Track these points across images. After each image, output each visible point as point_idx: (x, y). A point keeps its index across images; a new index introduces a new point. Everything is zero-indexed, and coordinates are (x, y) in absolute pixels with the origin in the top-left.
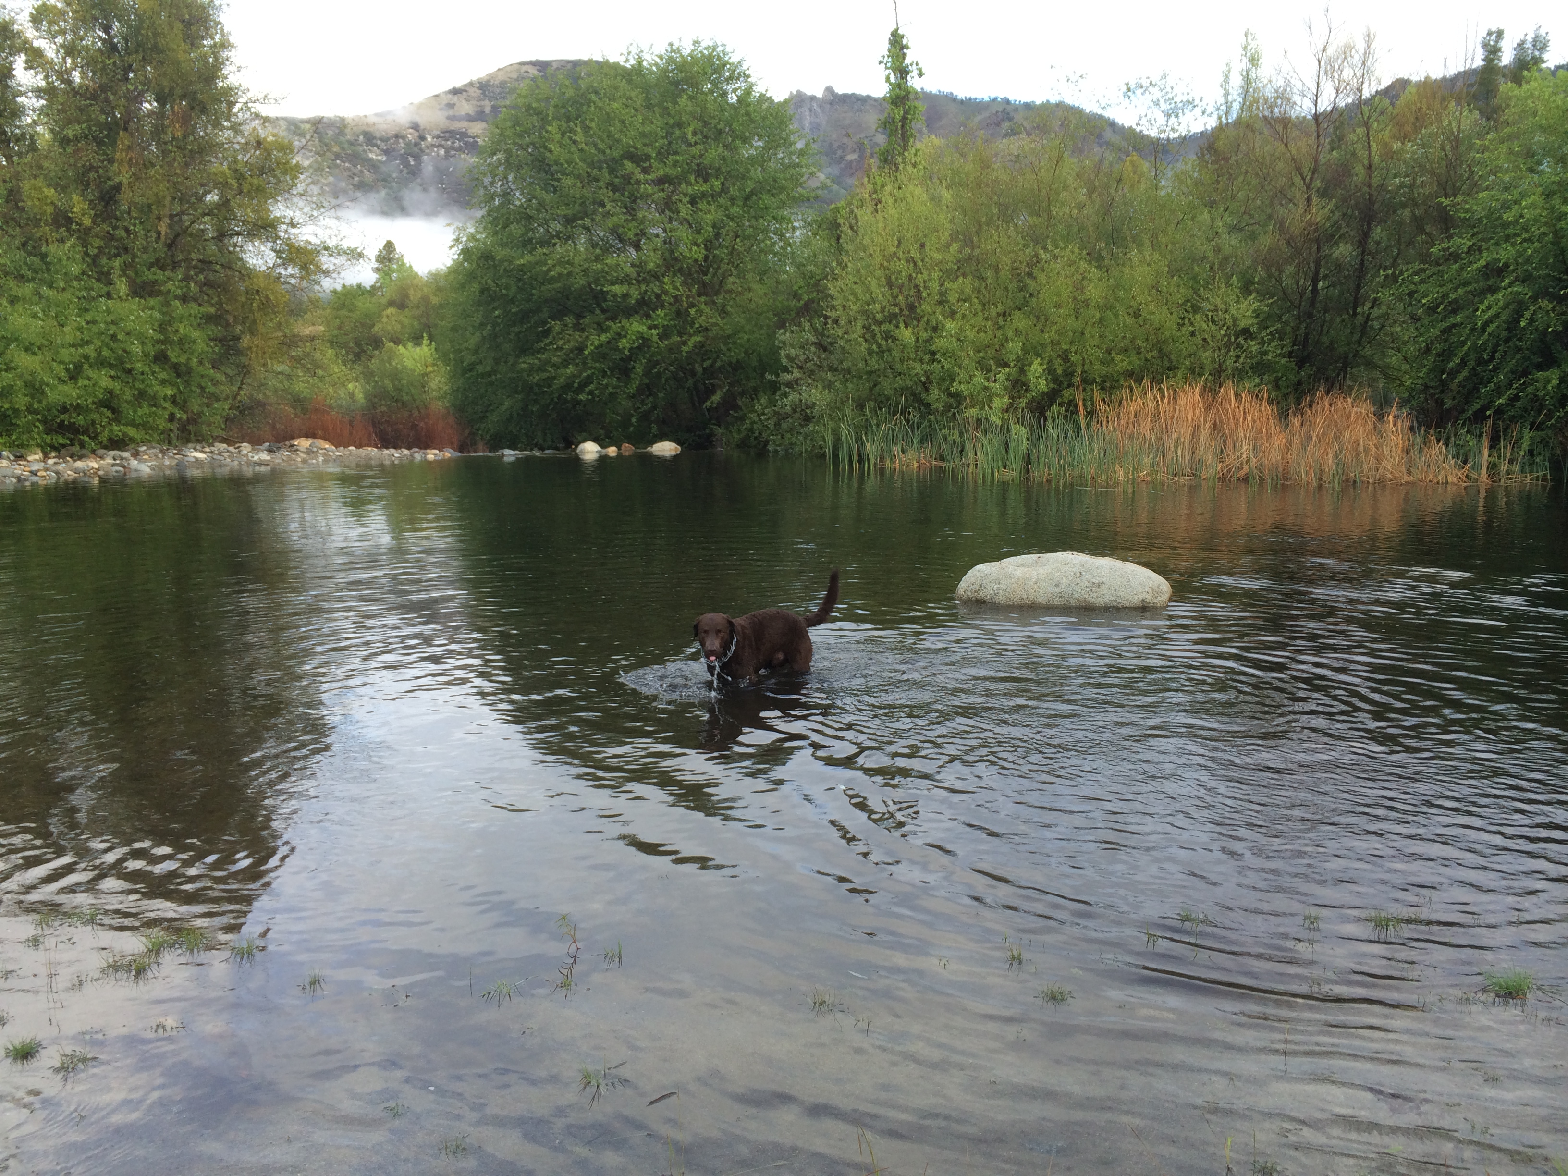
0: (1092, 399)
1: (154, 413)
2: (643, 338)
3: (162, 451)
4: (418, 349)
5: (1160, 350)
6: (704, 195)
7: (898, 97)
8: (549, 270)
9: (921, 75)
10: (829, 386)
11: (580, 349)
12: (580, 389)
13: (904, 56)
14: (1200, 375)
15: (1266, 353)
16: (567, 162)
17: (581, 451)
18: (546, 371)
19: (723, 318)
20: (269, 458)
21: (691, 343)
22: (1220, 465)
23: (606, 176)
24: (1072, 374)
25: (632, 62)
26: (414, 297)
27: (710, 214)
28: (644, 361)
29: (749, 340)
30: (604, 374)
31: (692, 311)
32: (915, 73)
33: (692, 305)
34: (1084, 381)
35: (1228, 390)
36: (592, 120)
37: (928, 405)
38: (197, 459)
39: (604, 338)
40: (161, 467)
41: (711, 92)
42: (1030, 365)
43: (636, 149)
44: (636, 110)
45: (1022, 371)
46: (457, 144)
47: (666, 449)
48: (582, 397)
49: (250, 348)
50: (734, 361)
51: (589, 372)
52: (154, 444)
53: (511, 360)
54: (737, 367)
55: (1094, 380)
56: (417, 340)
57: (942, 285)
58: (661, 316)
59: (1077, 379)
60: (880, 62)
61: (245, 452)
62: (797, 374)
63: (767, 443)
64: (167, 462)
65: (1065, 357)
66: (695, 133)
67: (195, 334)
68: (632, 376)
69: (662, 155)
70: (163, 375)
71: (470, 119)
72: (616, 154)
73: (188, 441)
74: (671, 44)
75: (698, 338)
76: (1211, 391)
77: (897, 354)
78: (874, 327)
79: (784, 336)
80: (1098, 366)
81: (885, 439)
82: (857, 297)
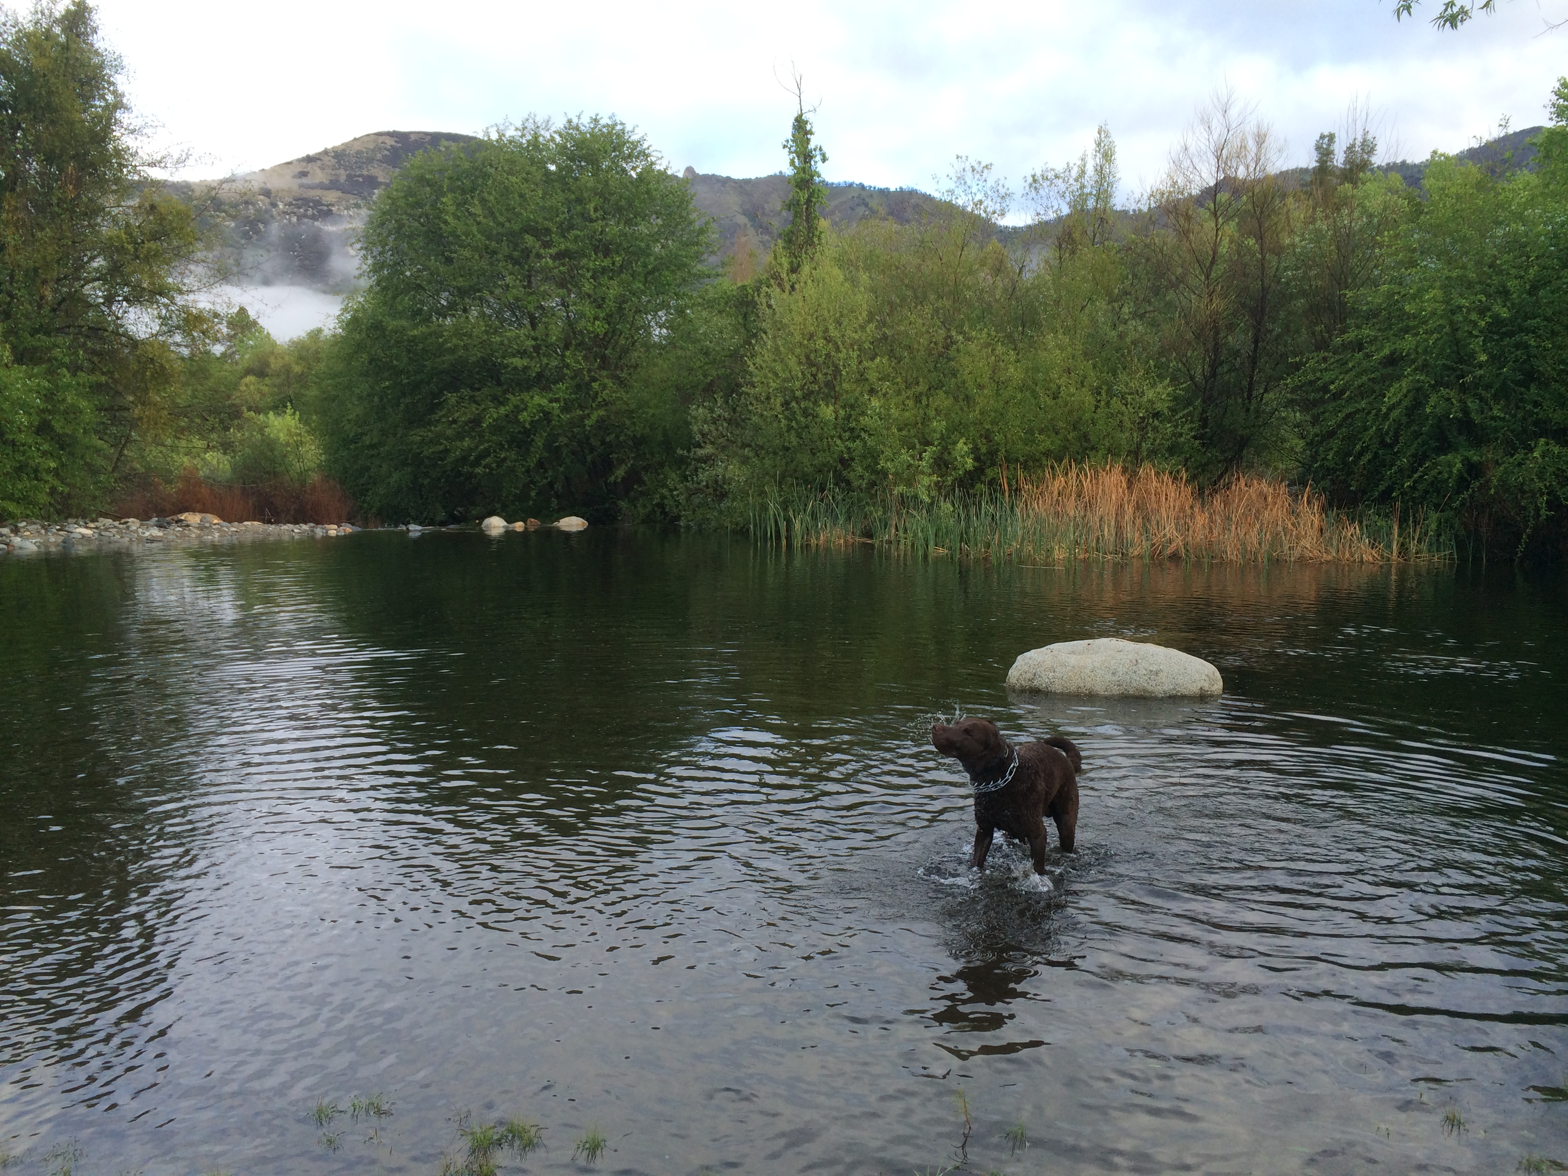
0: (1016, 477)
1: (36, 487)
2: (543, 411)
3: (43, 527)
4: (280, 419)
5: (1078, 430)
6: (604, 270)
7: (802, 180)
8: (446, 341)
9: (824, 160)
10: (745, 461)
11: (476, 422)
12: (477, 463)
13: (808, 140)
14: (1119, 455)
15: (1180, 435)
16: (464, 234)
17: (487, 526)
18: (441, 444)
19: (627, 392)
20: (161, 534)
21: (594, 417)
22: (1146, 544)
23: (505, 248)
24: (997, 450)
25: (529, 137)
26: (275, 364)
27: (613, 290)
28: (545, 434)
29: (653, 415)
30: (502, 446)
31: (595, 385)
32: (818, 158)
33: (594, 380)
34: (1008, 460)
35: (1146, 470)
36: (490, 193)
37: (848, 483)
38: (83, 536)
39: (502, 410)
40: (46, 544)
41: (610, 169)
42: (955, 443)
43: (537, 223)
44: (537, 185)
45: (946, 450)
46: (310, 212)
47: (573, 524)
48: (479, 470)
49: (140, 419)
50: (639, 435)
51: (486, 445)
52: (34, 520)
53: (400, 431)
54: (639, 442)
55: (1017, 460)
56: (278, 407)
57: (860, 363)
58: (562, 389)
59: (1001, 454)
60: (785, 147)
61: (134, 528)
62: (709, 450)
63: (678, 518)
64: (52, 539)
65: (988, 437)
66: (596, 210)
67: (83, 404)
68: (532, 449)
69: (565, 229)
70: (45, 447)
71: (322, 186)
72: (516, 227)
73: (70, 516)
74: (570, 121)
75: (602, 412)
76: (1132, 472)
77: (816, 431)
78: (794, 404)
79: (698, 412)
80: (1020, 445)
81: (814, 516)
82: (776, 375)
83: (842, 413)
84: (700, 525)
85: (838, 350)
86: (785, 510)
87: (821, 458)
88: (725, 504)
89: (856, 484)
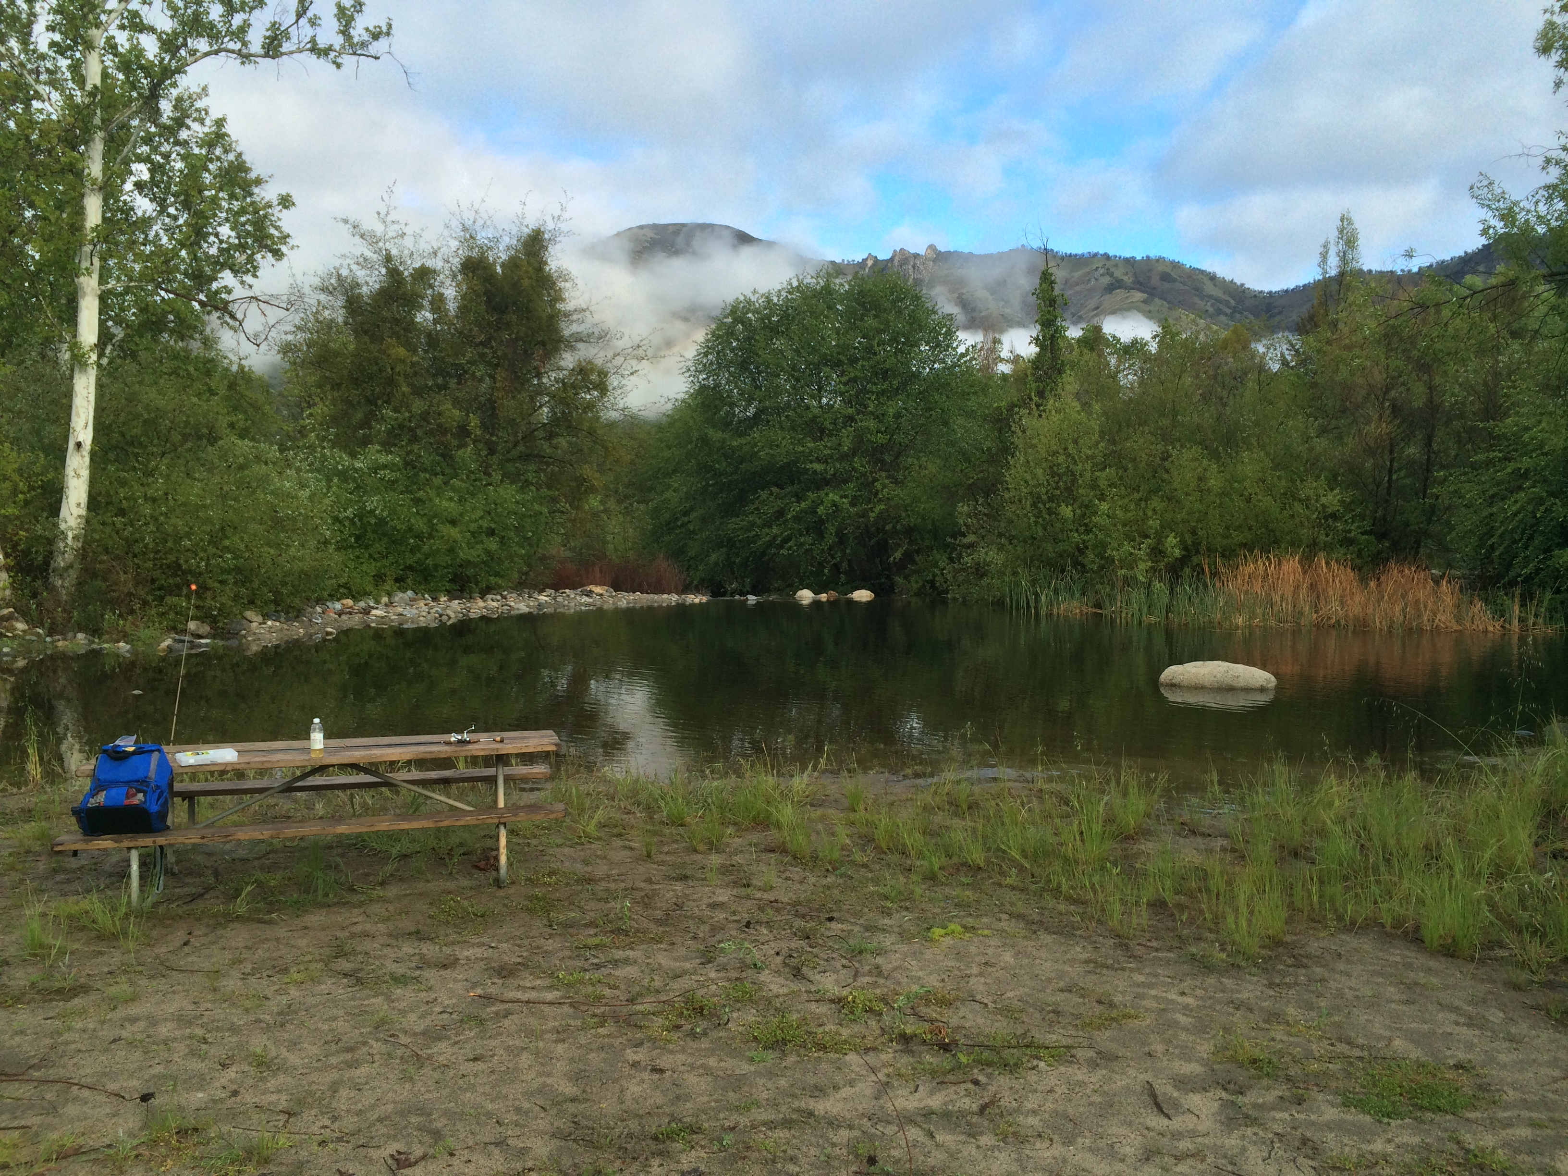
0: (1215, 563)
2: (835, 505)
5: (1267, 527)
8: (759, 451)
10: (1001, 547)
12: (781, 546)
14: (1299, 547)
15: (1350, 531)
17: (800, 597)
19: (903, 491)
22: (1315, 616)
24: (1200, 543)
28: (836, 524)
29: (924, 509)
30: (801, 533)
31: (877, 484)
33: (876, 480)
34: (1209, 549)
35: (1321, 560)
37: (1083, 566)
39: (803, 505)
42: (1166, 537)
45: (1160, 542)
47: (863, 595)
48: (784, 552)
50: (912, 525)
51: (789, 532)
55: (1217, 549)
57: (1093, 473)
58: (850, 488)
59: (1203, 548)
62: (971, 538)
63: (946, 591)
65: (1194, 532)
68: (826, 535)
75: (882, 507)
76: (1307, 561)
77: (1059, 525)
78: (1040, 505)
79: (963, 508)
80: (1219, 539)
81: (1056, 592)
82: (1026, 482)
83: (1078, 511)
84: (964, 598)
85: (1075, 463)
86: (1033, 586)
87: (1061, 547)
88: (985, 581)
89: (1089, 566)
